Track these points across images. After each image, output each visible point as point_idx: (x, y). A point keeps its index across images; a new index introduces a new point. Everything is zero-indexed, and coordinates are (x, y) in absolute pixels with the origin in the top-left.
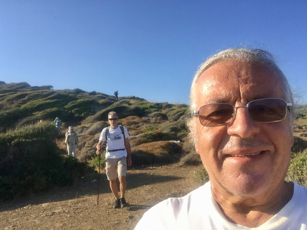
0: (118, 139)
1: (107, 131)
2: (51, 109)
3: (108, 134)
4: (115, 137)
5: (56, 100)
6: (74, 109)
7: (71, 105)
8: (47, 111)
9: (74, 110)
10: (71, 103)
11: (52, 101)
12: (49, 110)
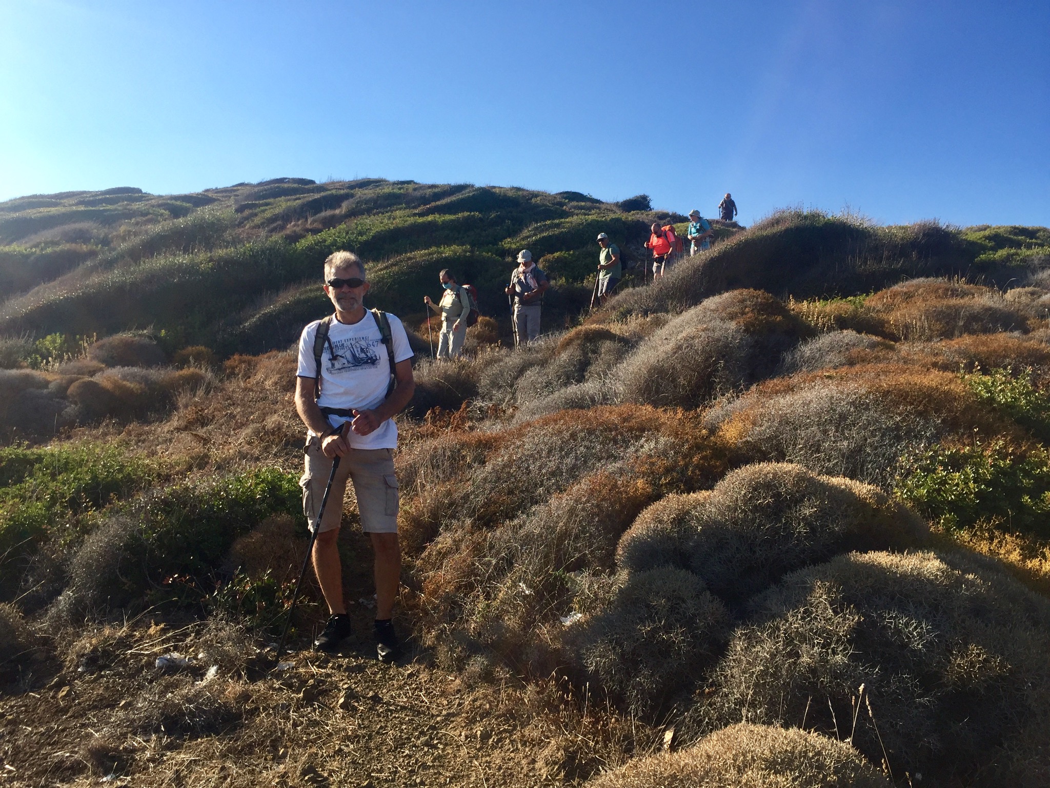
0: (366, 366)
1: (322, 334)
2: (434, 249)
3: (326, 345)
4: (354, 356)
5: (466, 214)
6: (550, 257)
7: (535, 235)
8: (410, 259)
9: (549, 261)
10: (536, 229)
11: (448, 217)
12: (422, 256)
